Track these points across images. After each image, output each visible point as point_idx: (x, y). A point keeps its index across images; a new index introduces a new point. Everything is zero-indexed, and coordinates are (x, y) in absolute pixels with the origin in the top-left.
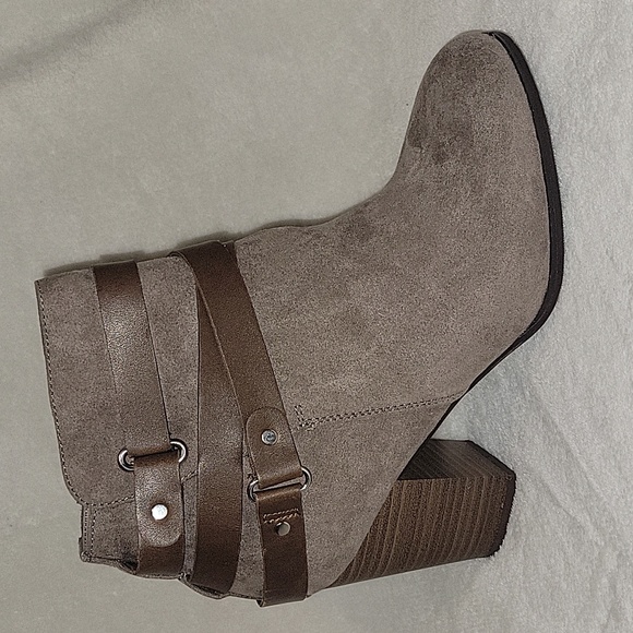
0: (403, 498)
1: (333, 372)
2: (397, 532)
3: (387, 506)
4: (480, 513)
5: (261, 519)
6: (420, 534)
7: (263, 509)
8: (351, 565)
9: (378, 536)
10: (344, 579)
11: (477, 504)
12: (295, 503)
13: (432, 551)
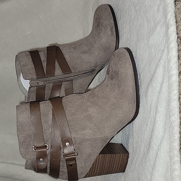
0: (100, 158)
1: (84, 129)
2: (99, 166)
3: (96, 160)
4: (120, 163)
5: (66, 163)
6: (105, 167)
7: (67, 160)
8: (87, 173)
9: (94, 167)
10: (86, 177)
11: (119, 160)
12: (74, 159)
13: (108, 171)
